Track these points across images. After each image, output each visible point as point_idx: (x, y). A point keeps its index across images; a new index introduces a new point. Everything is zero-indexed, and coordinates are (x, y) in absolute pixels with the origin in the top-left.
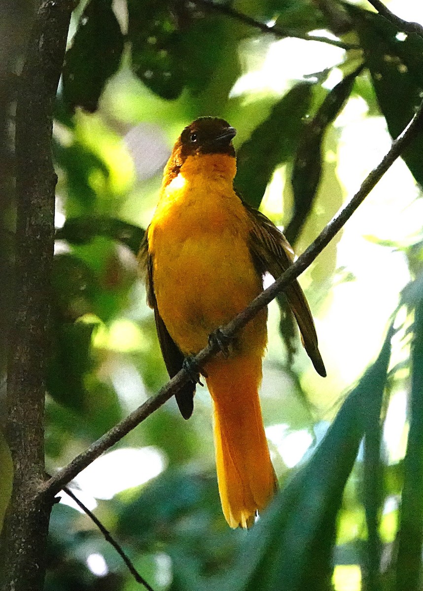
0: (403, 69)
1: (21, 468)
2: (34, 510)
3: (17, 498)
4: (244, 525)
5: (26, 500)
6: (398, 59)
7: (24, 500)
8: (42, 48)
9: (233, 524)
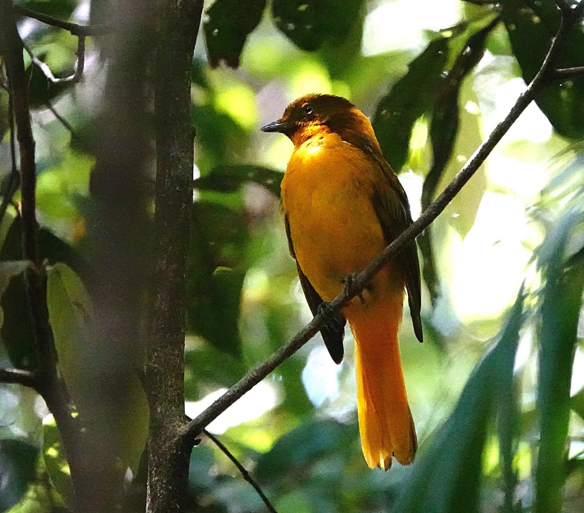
0: (536, 19)
1: (161, 411)
2: (174, 452)
3: (158, 441)
4: (382, 465)
5: (167, 443)
6: (531, 11)
7: (165, 442)
8: (180, 5)
9: (371, 465)
